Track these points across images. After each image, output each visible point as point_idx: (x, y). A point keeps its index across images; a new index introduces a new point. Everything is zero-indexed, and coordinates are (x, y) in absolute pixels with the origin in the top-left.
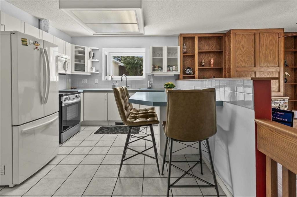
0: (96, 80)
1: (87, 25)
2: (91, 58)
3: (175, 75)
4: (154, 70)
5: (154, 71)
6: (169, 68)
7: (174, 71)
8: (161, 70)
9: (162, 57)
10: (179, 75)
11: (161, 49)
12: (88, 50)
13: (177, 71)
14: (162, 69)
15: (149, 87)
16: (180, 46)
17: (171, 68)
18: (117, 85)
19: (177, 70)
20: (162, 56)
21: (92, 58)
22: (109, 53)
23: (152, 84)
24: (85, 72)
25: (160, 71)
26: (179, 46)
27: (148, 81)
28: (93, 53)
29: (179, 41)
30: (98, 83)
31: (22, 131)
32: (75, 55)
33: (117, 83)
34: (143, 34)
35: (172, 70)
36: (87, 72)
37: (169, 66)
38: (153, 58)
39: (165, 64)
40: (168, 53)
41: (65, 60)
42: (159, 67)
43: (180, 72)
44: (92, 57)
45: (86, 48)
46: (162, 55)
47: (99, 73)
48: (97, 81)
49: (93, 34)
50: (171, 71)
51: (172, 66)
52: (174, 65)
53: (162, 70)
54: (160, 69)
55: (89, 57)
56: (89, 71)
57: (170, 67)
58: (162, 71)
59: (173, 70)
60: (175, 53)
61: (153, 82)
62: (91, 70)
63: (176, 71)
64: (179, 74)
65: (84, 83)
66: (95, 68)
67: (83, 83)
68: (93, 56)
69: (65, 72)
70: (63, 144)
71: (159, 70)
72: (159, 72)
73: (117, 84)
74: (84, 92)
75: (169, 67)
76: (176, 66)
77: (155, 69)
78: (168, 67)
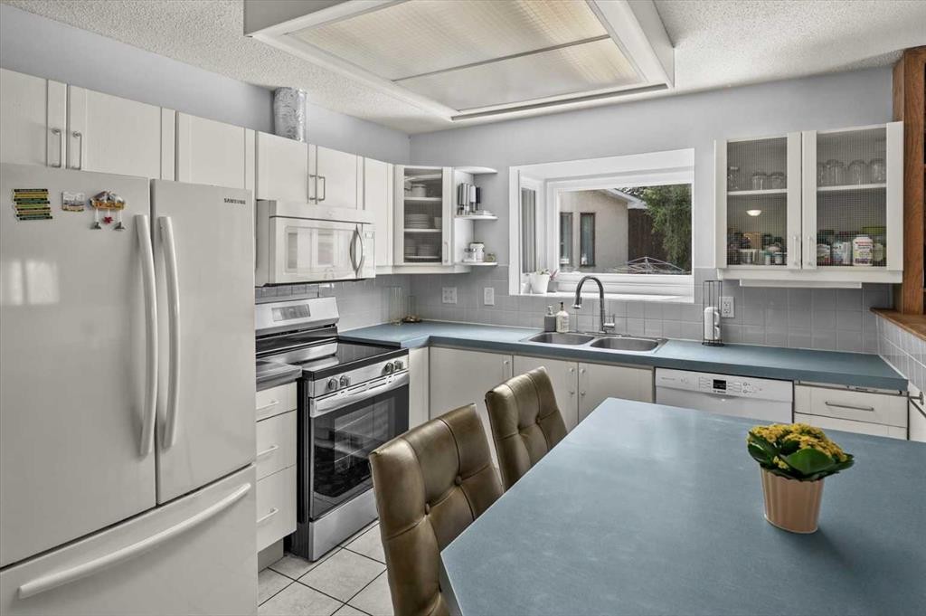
0: (486, 289)
1: (399, 85)
2: (467, 208)
3: (864, 284)
4: (734, 258)
5: (738, 263)
6: (826, 249)
7: (864, 261)
8: (778, 260)
9: (783, 191)
10: (896, 287)
11: (778, 148)
12: (454, 177)
13: (883, 263)
14: (784, 250)
15: (708, 336)
16: (901, 124)
17: (841, 249)
18: (564, 318)
19: (879, 258)
20: (786, 187)
21: (471, 207)
22: (547, 180)
23: (732, 325)
24: (444, 263)
25: (773, 262)
26: (896, 119)
27: (708, 310)
28: (474, 189)
29: (895, 95)
30: (493, 303)
31: (18, 590)
32: (405, 201)
33: (562, 310)
34: (663, 86)
35: (845, 256)
36: (449, 263)
37: (831, 232)
38: (730, 199)
39: (802, 224)
40: (821, 165)
41: (354, 229)
42: (766, 241)
43: (905, 273)
44: (472, 203)
45: (447, 171)
46: (781, 177)
47: (495, 266)
48: (489, 296)
49: (453, 118)
50: (841, 264)
51: (847, 236)
52: (863, 233)
53: (784, 257)
54: (773, 249)
55: (456, 206)
56: (457, 260)
57: (837, 245)
58: (784, 263)
59: (857, 255)
60: (867, 161)
61: (732, 315)
62: (467, 254)
63: (875, 263)
64: (899, 280)
65: (450, 301)
66: (481, 246)
67: (444, 301)
68: (474, 200)
69: (354, 273)
70: (315, 565)
71: (768, 258)
72: (768, 267)
73: (564, 314)
74: (432, 342)
75: (830, 238)
76: (879, 234)
77: (744, 251)
78: (823, 238)
